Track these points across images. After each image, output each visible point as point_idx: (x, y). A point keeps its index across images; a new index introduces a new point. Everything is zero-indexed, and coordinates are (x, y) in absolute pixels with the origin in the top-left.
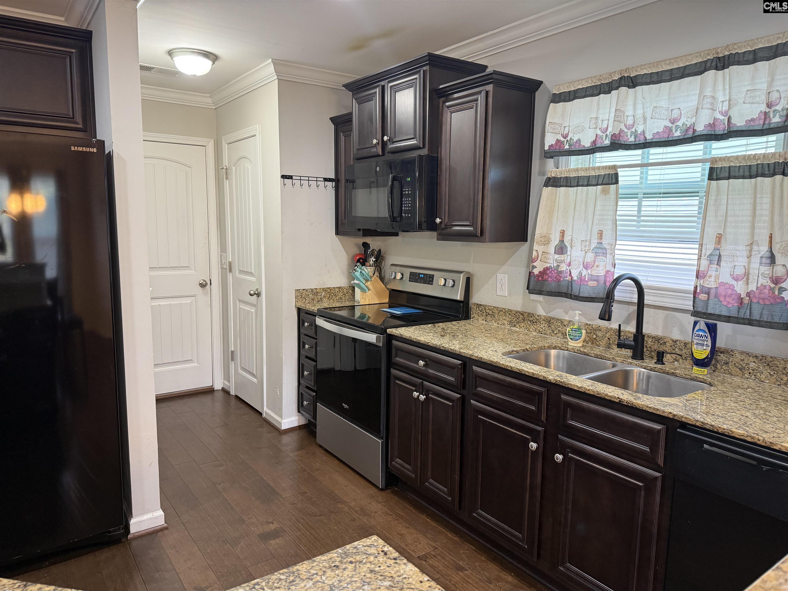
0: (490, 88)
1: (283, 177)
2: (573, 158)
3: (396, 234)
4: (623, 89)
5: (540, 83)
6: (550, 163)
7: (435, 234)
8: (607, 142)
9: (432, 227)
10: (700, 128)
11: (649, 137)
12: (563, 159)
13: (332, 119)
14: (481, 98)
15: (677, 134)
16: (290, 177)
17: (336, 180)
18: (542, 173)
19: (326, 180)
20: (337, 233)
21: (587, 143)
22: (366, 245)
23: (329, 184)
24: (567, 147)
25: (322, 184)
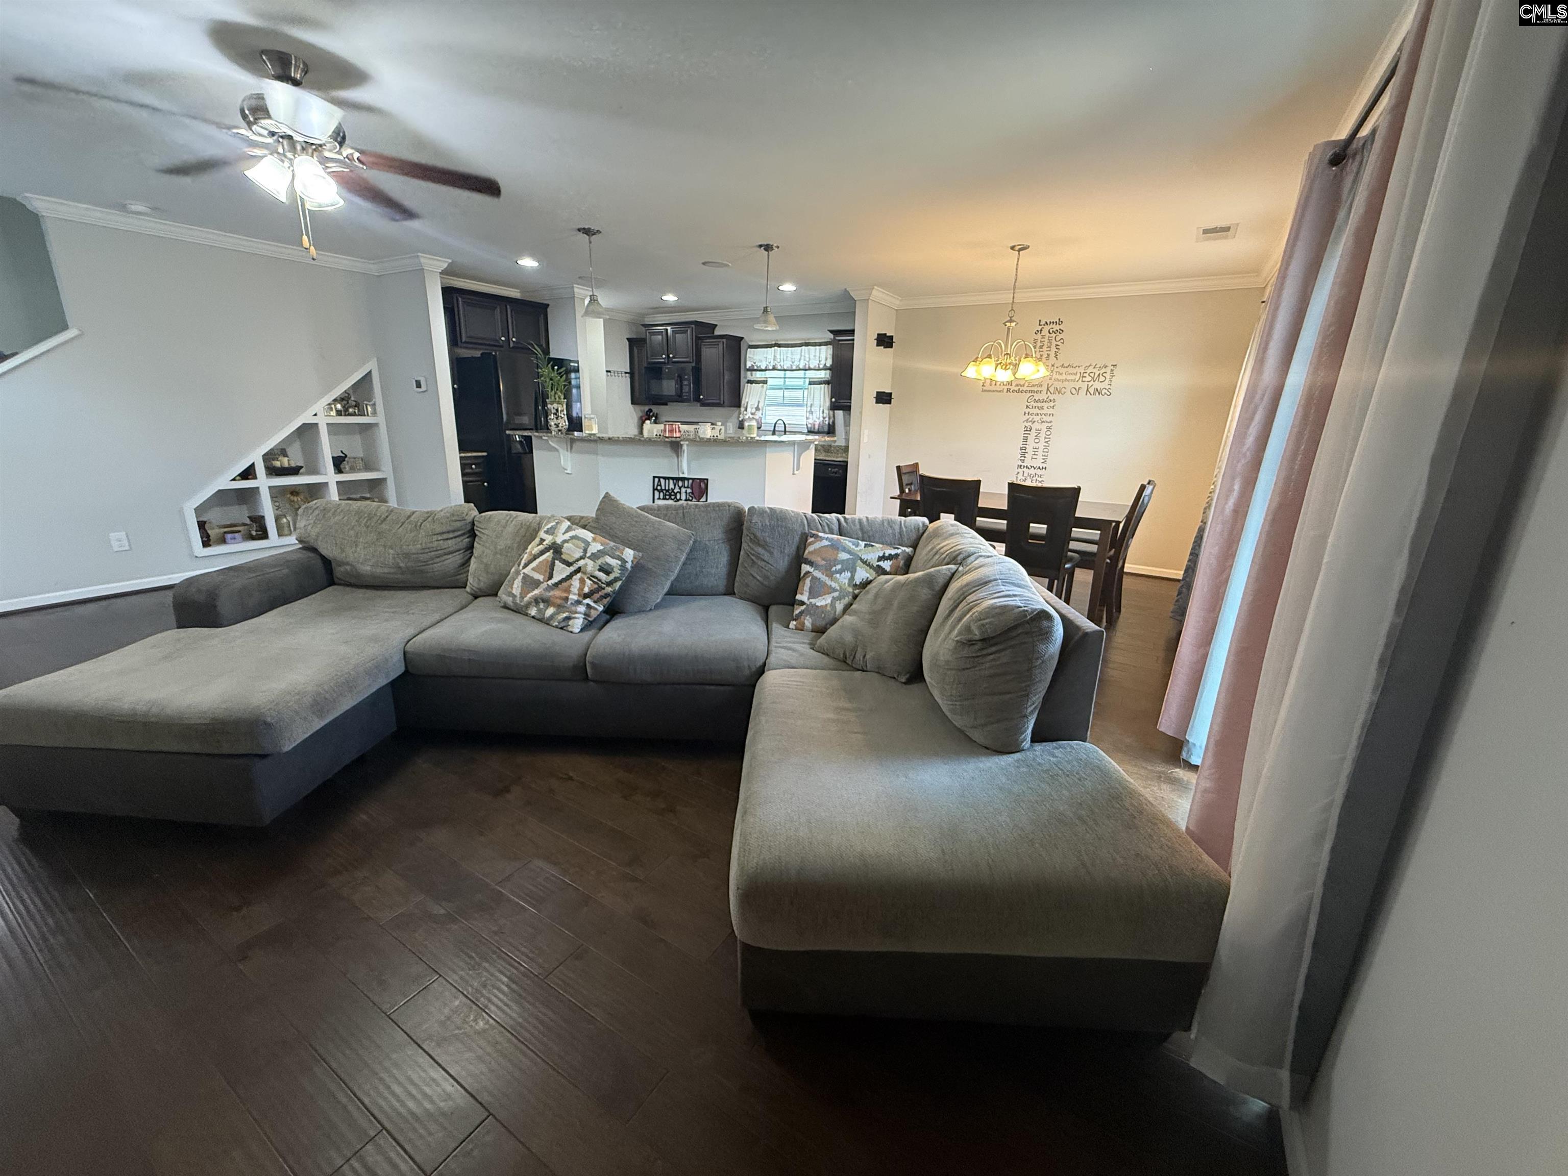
0: (724, 340)
1: (607, 371)
2: (758, 372)
3: (667, 405)
4: (776, 348)
5: (743, 338)
6: (749, 373)
7: (699, 404)
8: (771, 368)
9: (697, 399)
10: (801, 367)
11: (785, 368)
12: (754, 372)
13: (628, 339)
14: (721, 345)
15: (794, 368)
16: (610, 371)
17: (632, 374)
18: (745, 377)
19: (626, 373)
20: (632, 404)
21: (763, 368)
22: (650, 410)
23: (627, 375)
24: (755, 368)
25: (624, 375)
